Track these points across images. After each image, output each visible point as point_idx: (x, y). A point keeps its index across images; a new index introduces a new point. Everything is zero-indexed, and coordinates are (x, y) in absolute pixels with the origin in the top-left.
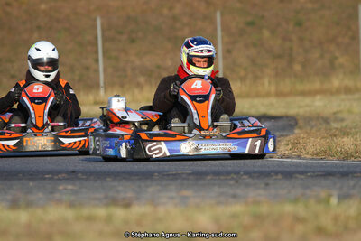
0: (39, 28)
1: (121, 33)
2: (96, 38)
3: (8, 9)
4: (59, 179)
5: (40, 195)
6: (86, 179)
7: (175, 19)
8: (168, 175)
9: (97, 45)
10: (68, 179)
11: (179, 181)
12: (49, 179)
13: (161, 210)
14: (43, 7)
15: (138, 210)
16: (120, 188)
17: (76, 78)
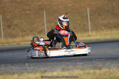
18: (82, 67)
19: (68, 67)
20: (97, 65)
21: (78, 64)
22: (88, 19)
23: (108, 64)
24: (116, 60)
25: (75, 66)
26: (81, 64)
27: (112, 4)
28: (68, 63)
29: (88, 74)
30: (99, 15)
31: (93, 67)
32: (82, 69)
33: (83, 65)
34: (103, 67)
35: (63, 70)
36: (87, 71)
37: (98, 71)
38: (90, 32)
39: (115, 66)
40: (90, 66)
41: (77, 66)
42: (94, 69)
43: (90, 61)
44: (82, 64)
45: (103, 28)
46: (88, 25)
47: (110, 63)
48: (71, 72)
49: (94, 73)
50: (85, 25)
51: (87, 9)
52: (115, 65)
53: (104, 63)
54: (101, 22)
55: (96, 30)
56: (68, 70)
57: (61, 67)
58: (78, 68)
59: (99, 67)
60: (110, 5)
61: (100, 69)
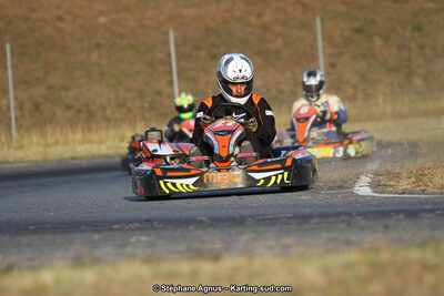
0: (98, 46)
1: (198, 48)
2: (169, 56)
3: (60, 24)
4: (130, 230)
5: (108, 249)
6: (164, 228)
7: (265, 28)
8: (264, 220)
9: (170, 64)
10: (141, 229)
11: (278, 227)
12: (119, 229)
13: (257, 262)
14: (103, 20)
15: (229, 263)
16: (206, 238)
17: (147, 105)
18: (149, 252)
19: (97, 253)
20: (203, 242)
21: (133, 240)
22: (170, 73)
23: (244, 238)
24: (275, 224)
25: (121, 247)
26: (144, 239)
27: (259, 16)
28: (96, 237)
31: (189, 250)
32: (148, 260)
33: (151, 245)
34: (228, 250)
35: (78, 262)
36: (166, 267)
37: (206, 268)
39: (269, 247)
40: (179, 248)
41: (129, 249)
42: (191, 258)
43: (179, 230)
44: (146, 242)
47: (253, 235)
48: (108, 271)
49: (194, 275)
50: (160, 93)
51: (167, 33)
52: (272, 243)
53: (230, 235)
56: (96, 261)
57: (70, 254)
58: (132, 257)
59: (211, 251)
60: (253, 19)
61: (216, 257)
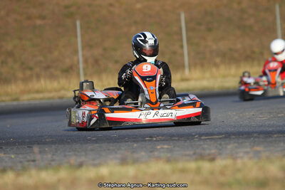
18: (169, 155)
19: (136, 156)
20: (204, 149)
21: (159, 147)
22: (181, 40)
23: (229, 147)
24: (250, 138)
25: (151, 152)
26: (166, 146)
27: (239, 3)
28: (135, 145)
29: (183, 171)
30: (210, 30)
31: (194, 154)
32: (168, 161)
33: (171, 151)
34: (220, 154)
35: (124, 162)
36: (180, 165)
37: (206, 166)
38: (187, 71)
39: (247, 153)
40: (188, 153)
41: (156, 153)
42: (196, 160)
43: (188, 141)
44: (167, 148)
45: (218, 60)
46: (182, 55)
47: (236, 145)
48: (143, 167)
49: (198, 171)
50: (175, 53)
51: (179, 15)
52: (248, 150)
53: (220, 145)
54: (214, 47)
55: (202, 65)
56: (135, 161)
57: (119, 156)
58: (158, 158)
59: (209, 155)
60: (235, 5)
61: (212, 159)
